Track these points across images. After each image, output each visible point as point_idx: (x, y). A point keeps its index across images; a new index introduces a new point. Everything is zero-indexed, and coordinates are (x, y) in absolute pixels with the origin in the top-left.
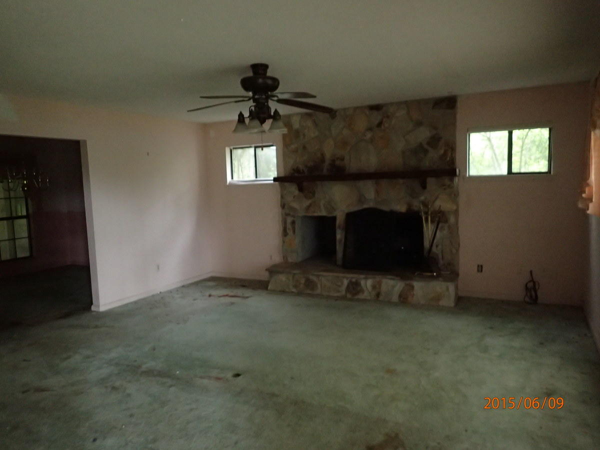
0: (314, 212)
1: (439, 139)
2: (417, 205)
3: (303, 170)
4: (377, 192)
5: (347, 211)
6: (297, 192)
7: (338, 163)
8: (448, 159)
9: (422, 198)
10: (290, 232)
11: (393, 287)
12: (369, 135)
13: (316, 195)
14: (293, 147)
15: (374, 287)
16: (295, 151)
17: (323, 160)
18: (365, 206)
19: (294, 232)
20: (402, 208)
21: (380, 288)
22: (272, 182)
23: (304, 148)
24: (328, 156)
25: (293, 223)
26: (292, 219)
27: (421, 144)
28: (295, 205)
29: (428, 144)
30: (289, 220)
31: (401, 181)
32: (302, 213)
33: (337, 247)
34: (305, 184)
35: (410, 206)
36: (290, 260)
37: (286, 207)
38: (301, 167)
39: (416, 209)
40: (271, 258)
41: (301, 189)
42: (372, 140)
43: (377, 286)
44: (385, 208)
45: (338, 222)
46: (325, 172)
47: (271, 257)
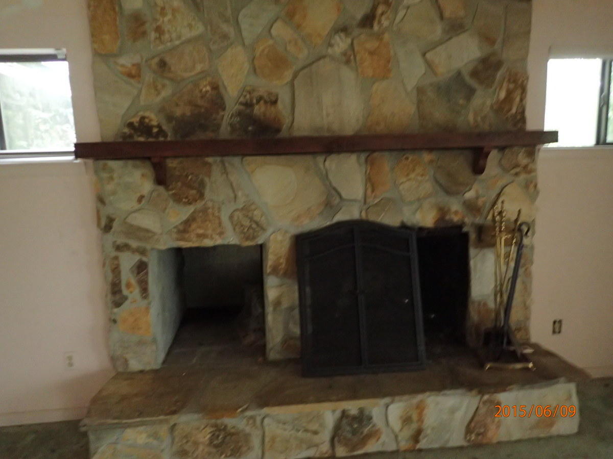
0: (203, 236)
1: (499, 65)
2: (456, 211)
3: (159, 126)
4: (371, 182)
5: (295, 231)
6: (147, 186)
7: (259, 110)
8: (514, 110)
9: (470, 195)
10: (133, 294)
11: (453, 411)
12: (341, 44)
13: (207, 193)
14: (126, 61)
15: (407, 420)
16: (134, 74)
17: (217, 101)
18: (340, 217)
19: (144, 291)
20: (426, 218)
21: (421, 420)
22: (72, 158)
23: (163, 64)
24: (232, 91)
25: (141, 267)
26: (137, 258)
27: (459, 74)
28: (147, 220)
29: (475, 74)
30: (128, 261)
31: (426, 157)
32: (168, 242)
33: (270, 318)
34: (172, 163)
35: (443, 212)
36: (135, 365)
37: (115, 225)
38: (154, 119)
39: (456, 219)
40: (71, 365)
41: (161, 180)
42: (348, 58)
43: (415, 417)
44: (390, 219)
45: (270, 260)
46: (225, 132)
47: (70, 358)
